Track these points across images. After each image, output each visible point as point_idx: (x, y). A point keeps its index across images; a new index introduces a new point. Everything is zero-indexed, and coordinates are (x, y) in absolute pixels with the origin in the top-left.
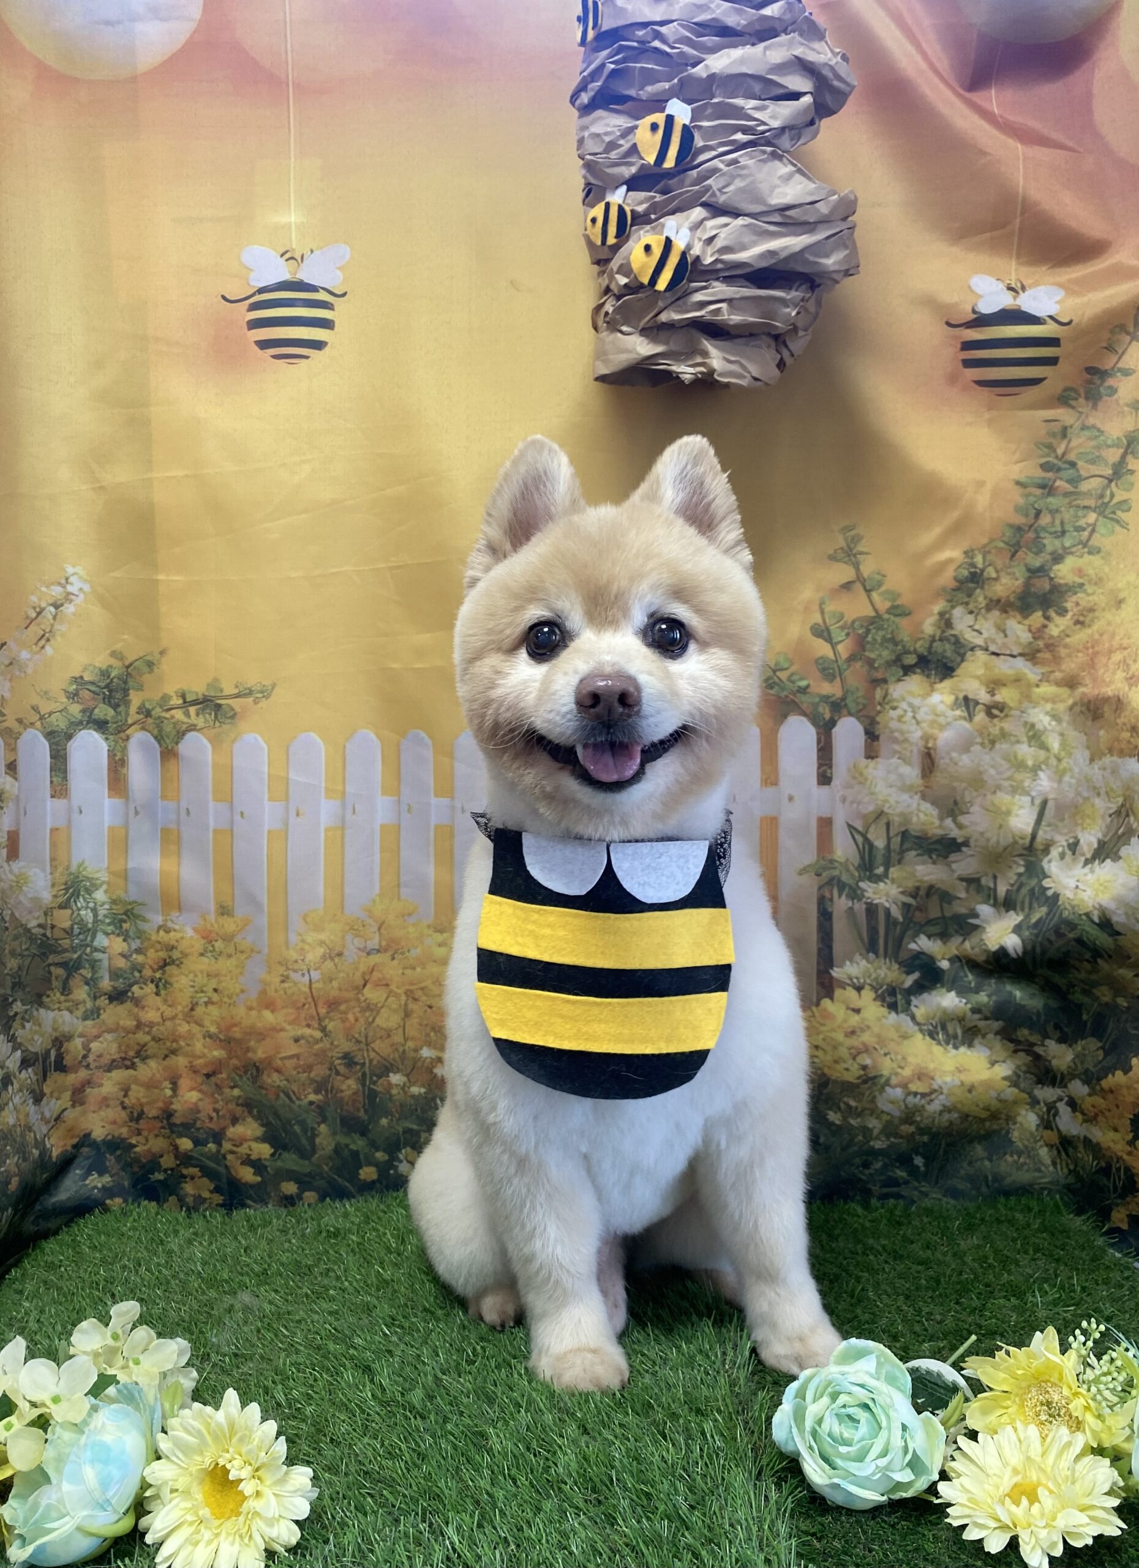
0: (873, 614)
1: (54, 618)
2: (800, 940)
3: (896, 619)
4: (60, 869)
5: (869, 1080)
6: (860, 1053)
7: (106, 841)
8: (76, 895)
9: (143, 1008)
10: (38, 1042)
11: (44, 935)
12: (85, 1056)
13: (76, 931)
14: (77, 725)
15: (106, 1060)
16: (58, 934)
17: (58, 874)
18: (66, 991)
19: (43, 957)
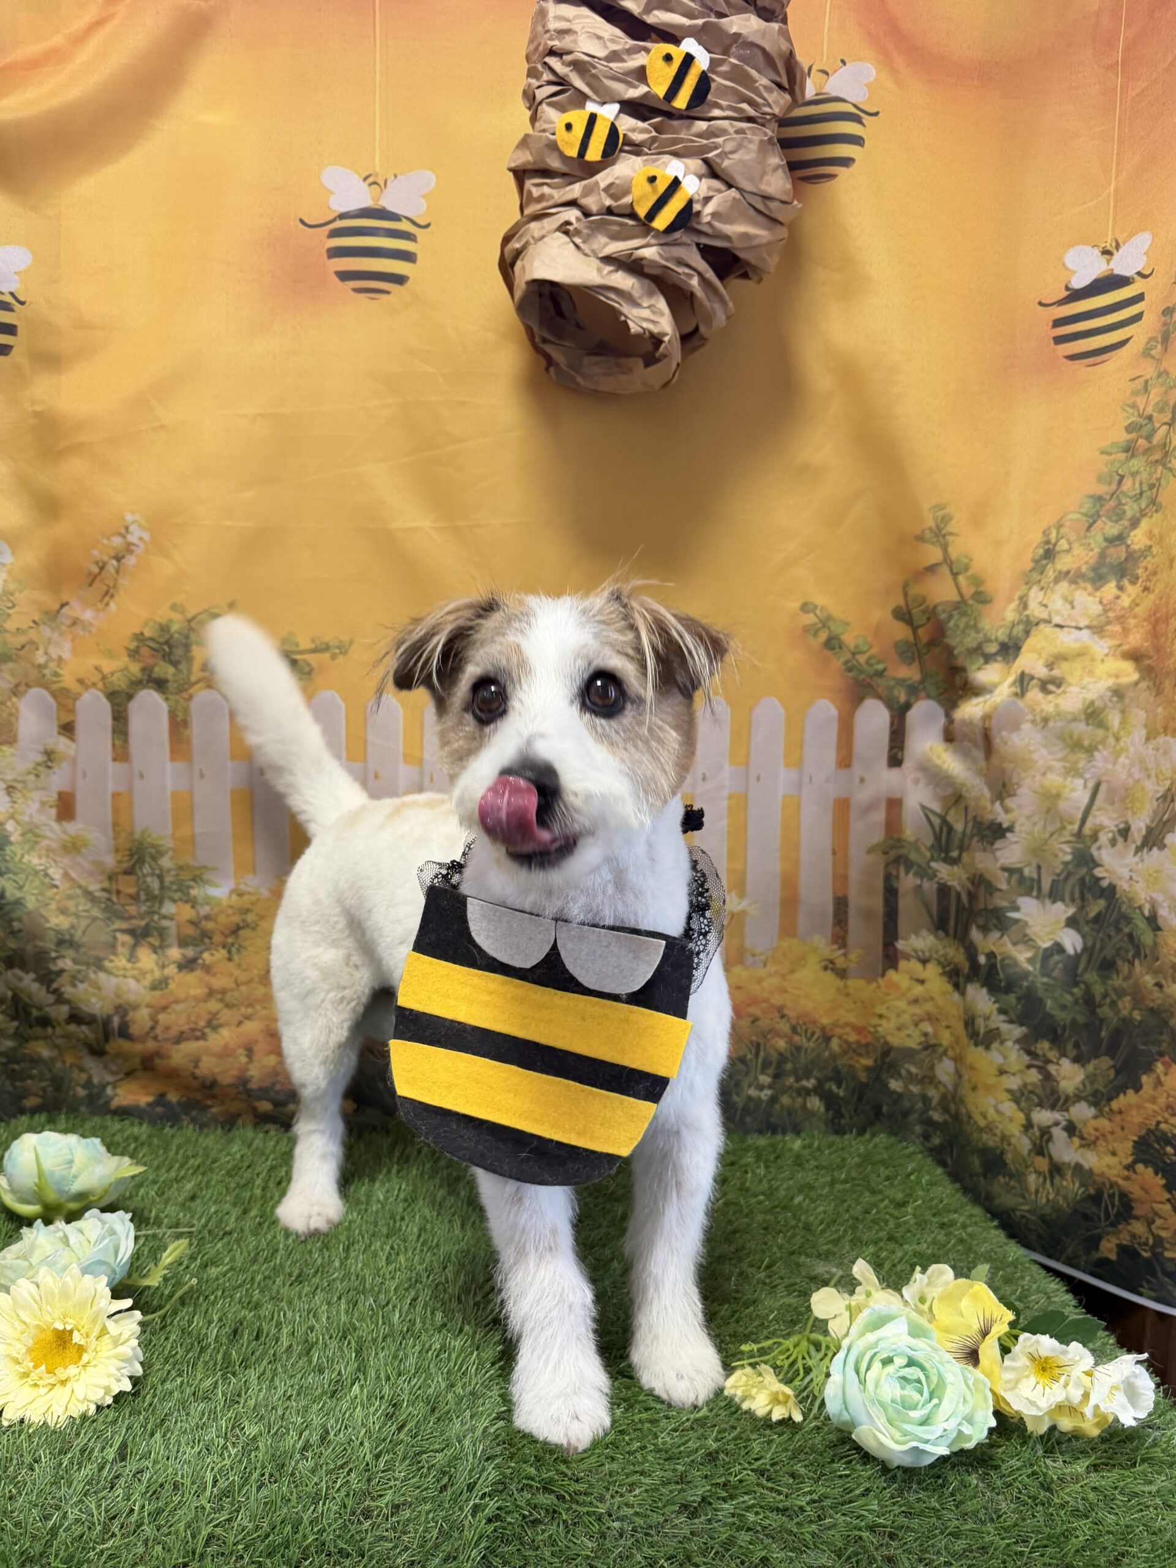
0: (957, 598)
1: (117, 571)
2: (867, 915)
3: (979, 606)
4: (123, 835)
5: (930, 1047)
6: (922, 1020)
7: (169, 806)
8: (141, 862)
9: (215, 974)
10: (96, 1005)
11: (109, 900)
12: (153, 1028)
13: (143, 897)
14: (137, 684)
15: (174, 1032)
16: (125, 899)
17: (121, 840)
18: (133, 958)
19: (107, 921)
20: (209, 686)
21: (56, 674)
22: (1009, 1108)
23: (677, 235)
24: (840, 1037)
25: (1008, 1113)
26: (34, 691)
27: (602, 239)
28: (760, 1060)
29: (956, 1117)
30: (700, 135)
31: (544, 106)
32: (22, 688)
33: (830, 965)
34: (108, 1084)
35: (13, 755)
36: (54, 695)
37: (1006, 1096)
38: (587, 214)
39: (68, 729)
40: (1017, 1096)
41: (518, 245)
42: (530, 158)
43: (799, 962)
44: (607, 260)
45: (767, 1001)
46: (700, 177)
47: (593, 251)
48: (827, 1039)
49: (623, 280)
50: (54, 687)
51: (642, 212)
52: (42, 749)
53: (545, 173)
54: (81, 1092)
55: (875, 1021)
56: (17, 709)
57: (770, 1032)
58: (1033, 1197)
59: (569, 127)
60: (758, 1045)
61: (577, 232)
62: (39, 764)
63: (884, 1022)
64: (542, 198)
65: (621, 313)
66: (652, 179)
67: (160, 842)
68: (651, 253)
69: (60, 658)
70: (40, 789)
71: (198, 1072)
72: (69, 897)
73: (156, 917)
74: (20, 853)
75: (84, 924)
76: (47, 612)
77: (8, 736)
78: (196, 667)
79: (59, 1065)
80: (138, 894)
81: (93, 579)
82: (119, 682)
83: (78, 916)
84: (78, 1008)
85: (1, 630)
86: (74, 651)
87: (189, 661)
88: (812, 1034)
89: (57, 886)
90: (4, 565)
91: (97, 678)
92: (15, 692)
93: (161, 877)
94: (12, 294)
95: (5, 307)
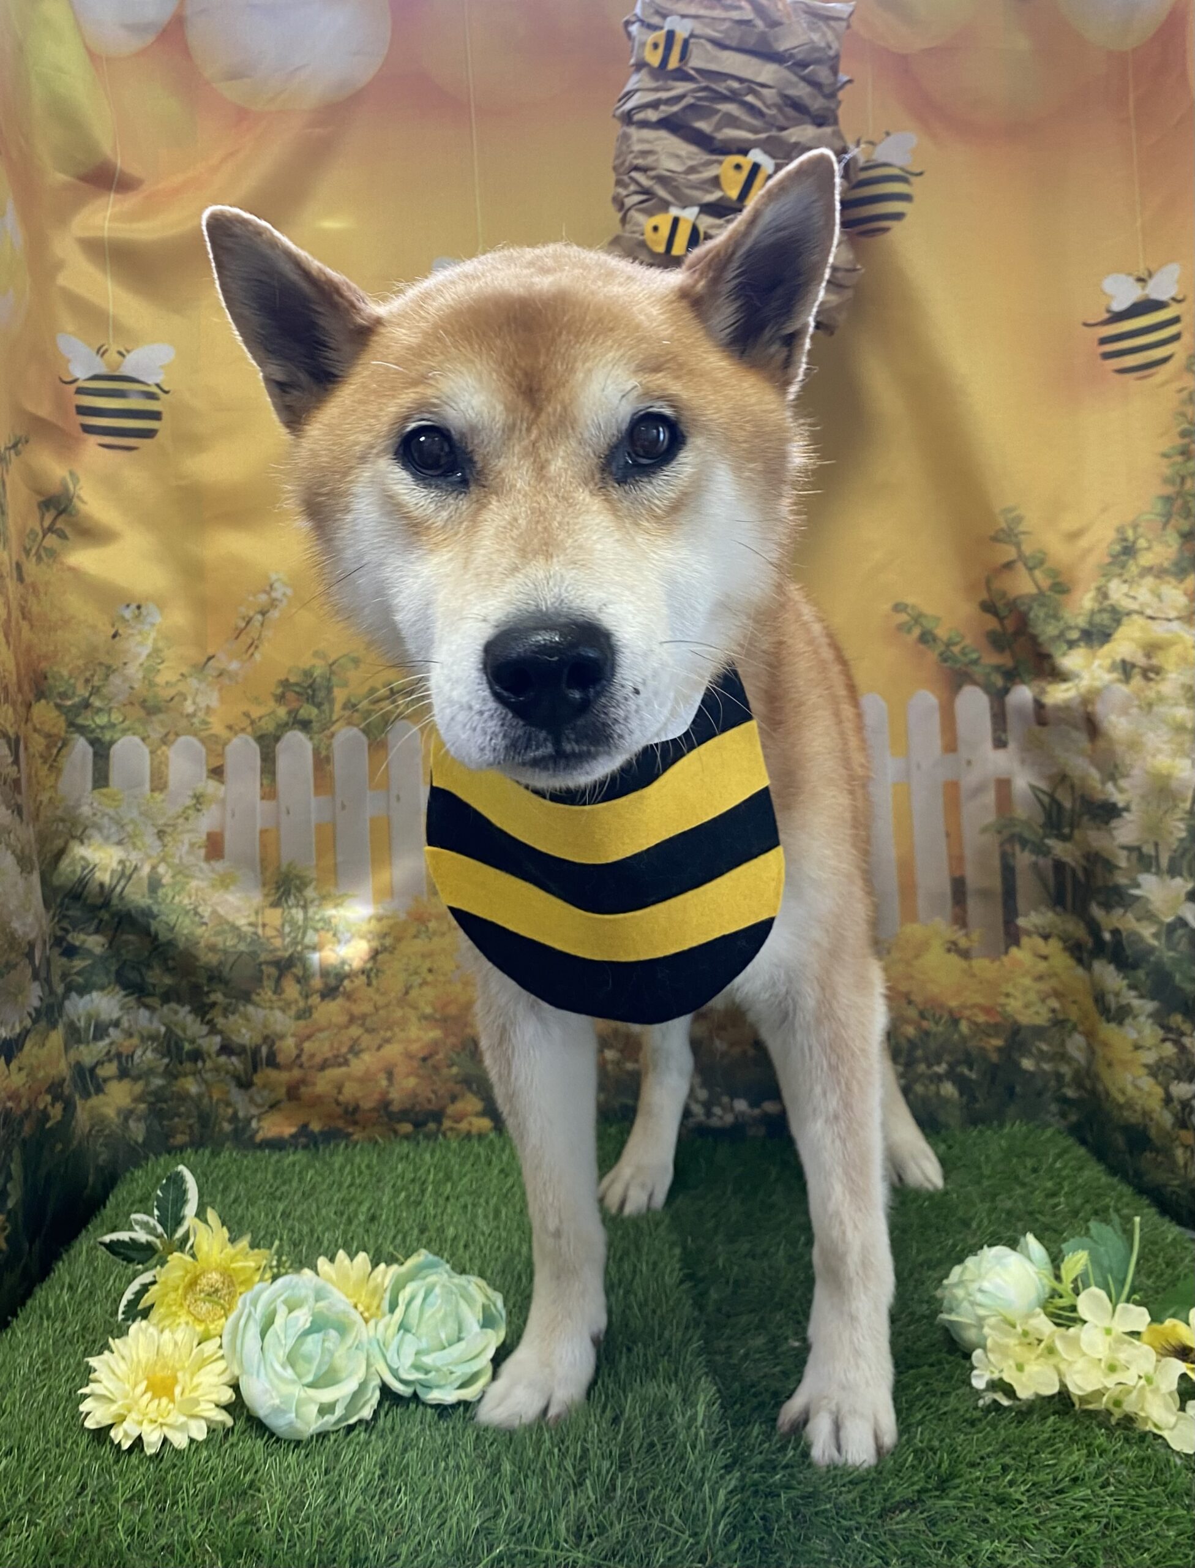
0: (1035, 591)
1: (262, 625)
2: (984, 894)
3: (1057, 596)
4: (270, 869)
5: (1059, 1023)
6: (1048, 996)
7: (314, 838)
8: (287, 893)
9: (355, 1001)
10: (245, 1036)
11: (255, 933)
12: (298, 1056)
13: (287, 929)
14: (283, 727)
15: (318, 1060)
16: (270, 932)
17: (268, 874)
18: (278, 990)
19: (253, 955)
20: (349, 724)
21: (204, 722)
22: (1147, 1083)
24: (968, 1019)
25: (1146, 1088)
26: (182, 739)
29: (1093, 1092)
31: (633, 211)
32: (171, 737)
33: (953, 947)
34: (253, 1117)
35: (163, 801)
36: (203, 741)
37: (1143, 1071)
39: (217, 773)
40: (1154, 1071)
43: (922, 947)
48: (955, 1021)
50: (203, 734)
52: (191, 793)
54: (227, 1127)
55: (1002, 1000)
56: (167, 758)
57: (898, 1019)
58: (1182, 1171)
59: (656, 228)
62: (188, 808)
63: (1012, 1001)
67: (306, 873)
69: (208, 707)
70: (189, 831)
71: (341, 1098)
72: (217, 934)
73: (299, 948)
74: (171, 894)
75: (231, 960)
76: (194, 666)
77: (159, 783)
78: (338, 707)
79: (206, 1101)
80: (283, 926)
81: (239, 633)
82: (269, 726)
83: (225, 952)
84: (229, 1039)
85: (152, 684)
86: (222, 700)
87: (331, 701)
88: (941, 1018)
89: (206, 924)
90: (153, 625)
91: (246, 723)
92: (165, 741)
93: (305, 908)
94: (158, 385)
95: (151, 396)
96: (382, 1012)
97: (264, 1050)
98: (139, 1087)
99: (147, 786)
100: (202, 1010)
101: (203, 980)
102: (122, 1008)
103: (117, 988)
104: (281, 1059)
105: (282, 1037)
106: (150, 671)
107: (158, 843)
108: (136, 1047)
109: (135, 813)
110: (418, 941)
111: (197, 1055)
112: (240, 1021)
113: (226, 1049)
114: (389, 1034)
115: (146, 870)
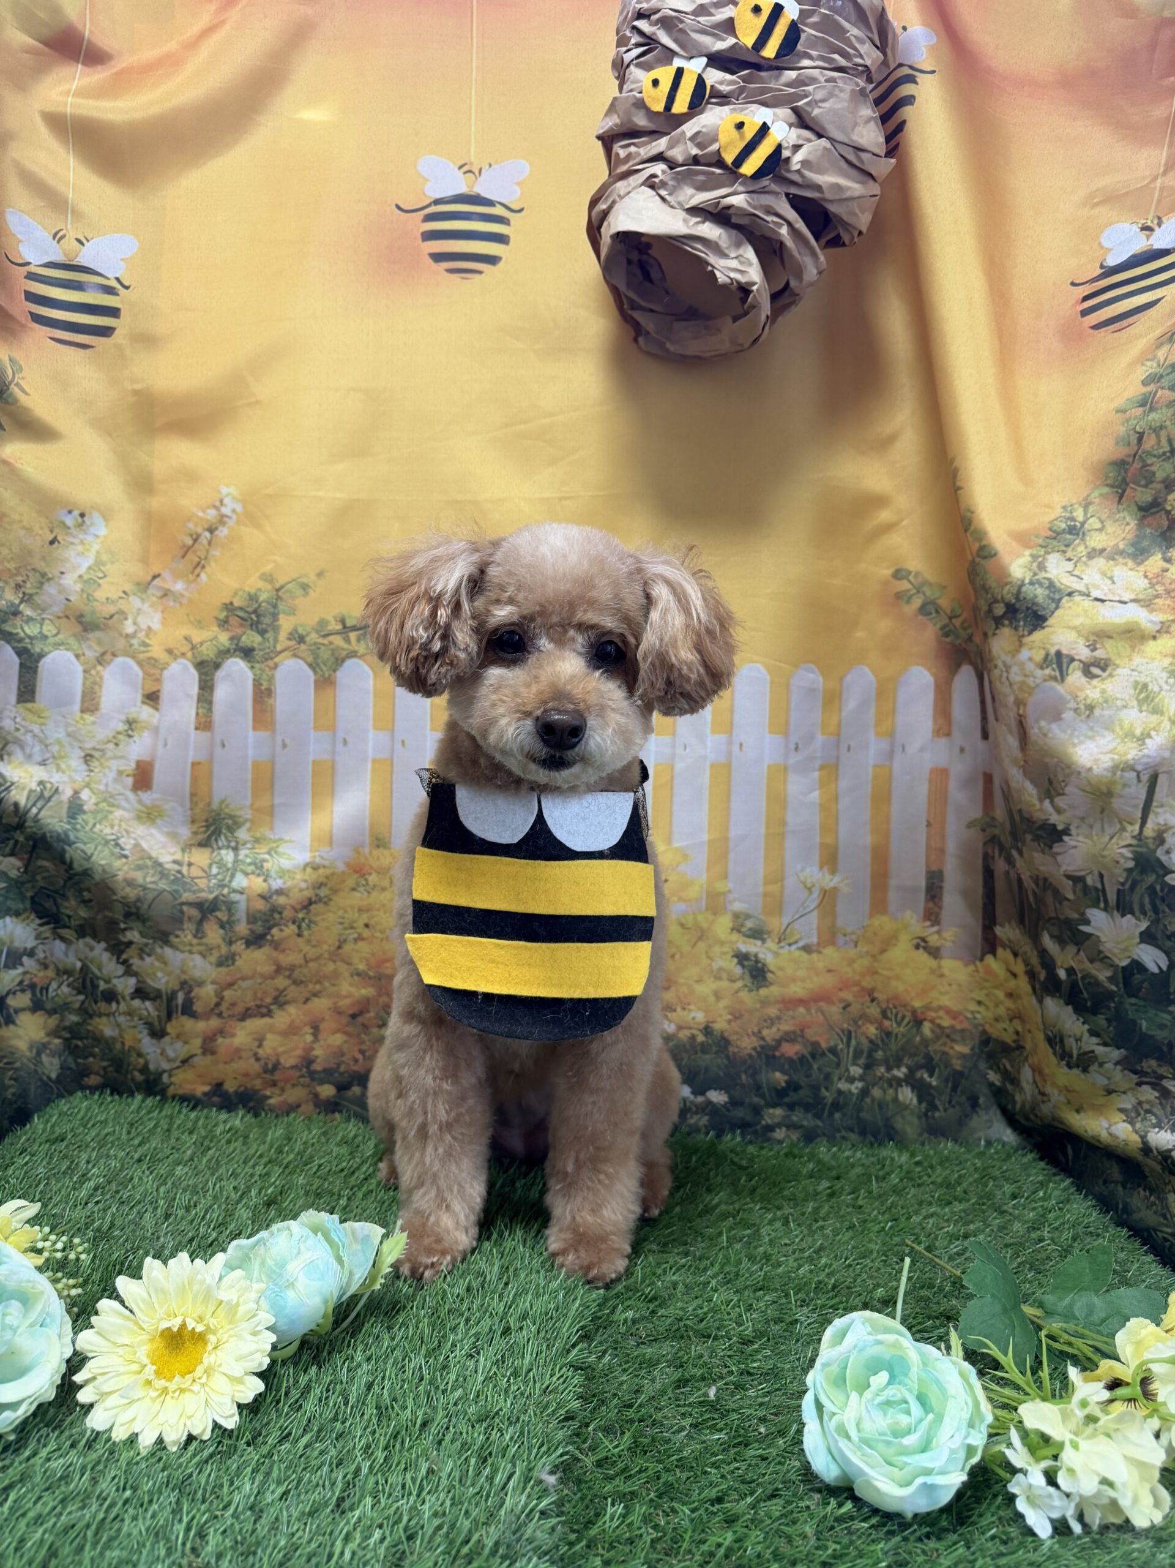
1: (210, 543)
2: (966, 893)
4: (201, 805)
7: (250, 777)
8: (217, 833)
9: (283, 951)
10: (161, 981)
11: (179, 872)
12: (218, 1005)
13: (215, 870)
14: (225, 654)
15: (239, 1009)
16: (195, 872)
17: (197, 811)
18: (199, 933)
19: (175, 894)
20: (295, 656)
21: (144, 644)
23: (765, 182)
24: (932, 1021)
26: (120, 660)
27: (689, 191)
28: (851, 1050)
30: (789, 85)
31: (632, 67)
32: (108, 657)
33: (922, 944)
34: (164, 1071)
35: (94, 723)
36: (140, 664)
38: (672, 165)
39: (152, 698)
41: (604, 207)
42: (618, 121)
43: (889, 941)
44: (694, 211)
45: (858, 984)
46: (791, 125)
47: (679, 203)
48: (918, 1023)
49: (710, 230)
50: (142, 656)
51: (729, 158)
52: (124, 718)
53: (632, 133)
54: (138, 1077)
55: (973, 1007)
56: (101, 678)
57: (861, 1017)
59: (655, 83)
60: (850, 1032)
61: (663, 184)
62: (119, 733)
63: (982, 1009)
64: (629, 157)
65: (708, 264)
66: (740, 126)
67: (238, 813)
68: (739, 200)
69: (149, 628)
70: (116, 758)
71: (261, 1051)
72: (139, 868)
73: (226, 891)
74: (91, 822)
75: (150, 896)
76: (138, 584)
77: (90, 703)
78: (283, 635)
79: (118, 1046)
80: (210, 866)
81: (186, 550)
82: (208, 652)
83: (145, 888)
84: (144, 982)
85: (89, 598)
86: (164, 622)
87: (276, 629)
88: (903, 1017)
89: (126, 857)
90: (97, 536)
91: (186, 648)
92: (101, 660)
93: (236, 849)
94: (117, 279)
95: (109, 291)
96: (311, 964)
97: (181, 997)
98: (53, 1021)
99: (77, 707)
100: (118, 949)
101: (119, 916)
102: (37, 938)
103: (33, 916)
104: (198, 1007)
105: (201, 984)
106: (90, 583)
107: (85, 767)
108: (52, 979)
109: (61, 734)
110: (357, 895)
111: (111, 996)
112: (157, 964)
113: (141, 993)
114: (318, 987)
115: (67, 793)
